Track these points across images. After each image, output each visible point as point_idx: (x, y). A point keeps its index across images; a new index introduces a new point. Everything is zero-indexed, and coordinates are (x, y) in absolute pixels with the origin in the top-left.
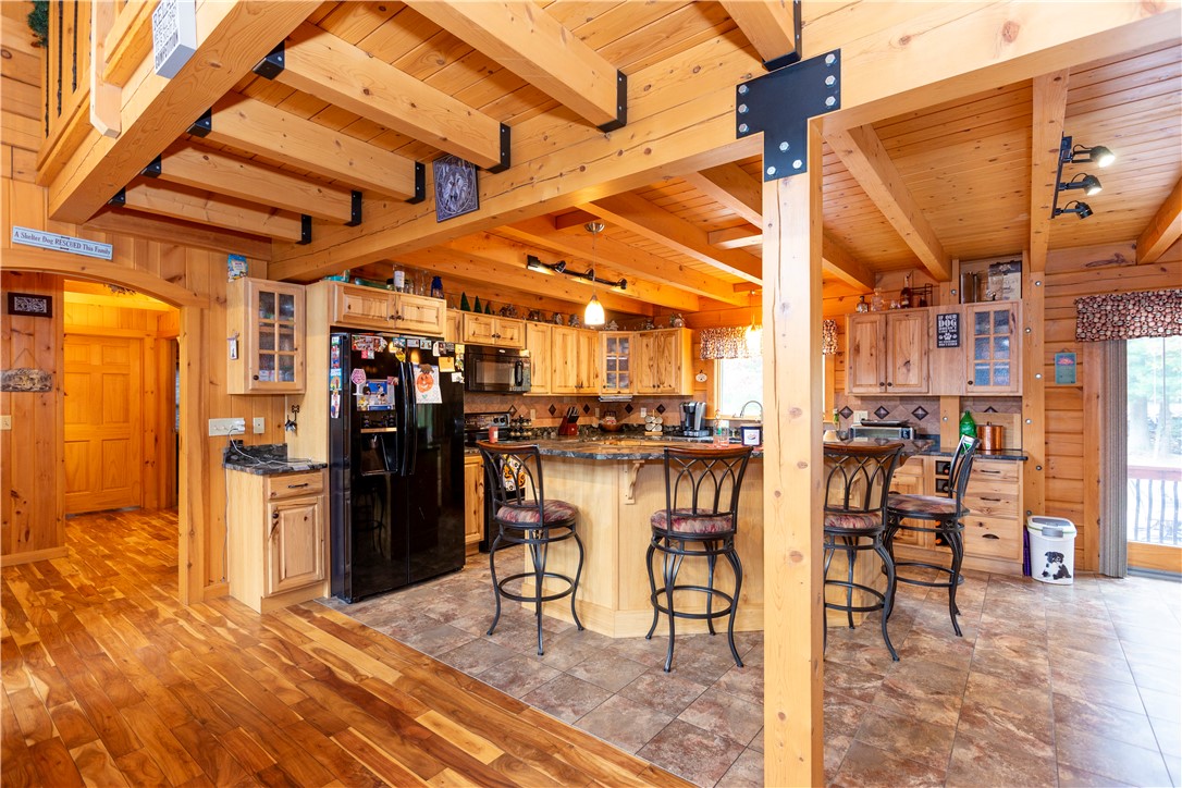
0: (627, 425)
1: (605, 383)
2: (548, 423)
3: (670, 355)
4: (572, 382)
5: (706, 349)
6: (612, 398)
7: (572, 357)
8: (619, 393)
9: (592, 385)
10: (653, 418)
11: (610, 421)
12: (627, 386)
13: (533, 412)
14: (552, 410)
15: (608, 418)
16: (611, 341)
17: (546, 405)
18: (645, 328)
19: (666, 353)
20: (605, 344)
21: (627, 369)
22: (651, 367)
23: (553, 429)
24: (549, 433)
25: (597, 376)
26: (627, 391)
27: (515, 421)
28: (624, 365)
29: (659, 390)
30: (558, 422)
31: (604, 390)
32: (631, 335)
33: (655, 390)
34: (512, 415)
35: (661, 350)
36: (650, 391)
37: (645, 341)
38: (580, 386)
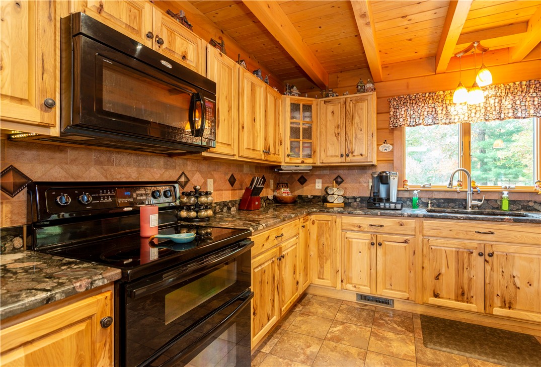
0: (300, 197)
1: (288, 152)
2: (227, 195)
3: (361, 122)
4: (260, 146)
5: (395, 117)
6: (293, 169)
7: (260, 116)
8: (303, 162)
9: (277, 153)
10: (335, 189)
11: (285, 193)
12: (310, 156)
13: (210, 182)
14: (232, 181)
15: (283, 190)
16: (295, 107)
17: (226, 174)
18: (327, 96)
19: (357, 119)
20: (288, 108)
21: (310, 137)
22: (337, 135)
23: (233, 203)
24: (229, 209)
25: (281, 143)
26: (310, 161)
27: (188, 195)
28: (308, 133)
29: (348, 159)
30: (239, 194)
31: (288, 160)
32: (314, 102)
33: (343, 159)
34: (183, 186)
35: (349, 117)
36: (337, 161)
37: (330, 108)
38: (267, 152)
